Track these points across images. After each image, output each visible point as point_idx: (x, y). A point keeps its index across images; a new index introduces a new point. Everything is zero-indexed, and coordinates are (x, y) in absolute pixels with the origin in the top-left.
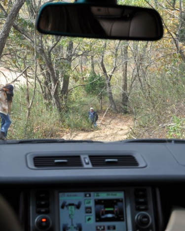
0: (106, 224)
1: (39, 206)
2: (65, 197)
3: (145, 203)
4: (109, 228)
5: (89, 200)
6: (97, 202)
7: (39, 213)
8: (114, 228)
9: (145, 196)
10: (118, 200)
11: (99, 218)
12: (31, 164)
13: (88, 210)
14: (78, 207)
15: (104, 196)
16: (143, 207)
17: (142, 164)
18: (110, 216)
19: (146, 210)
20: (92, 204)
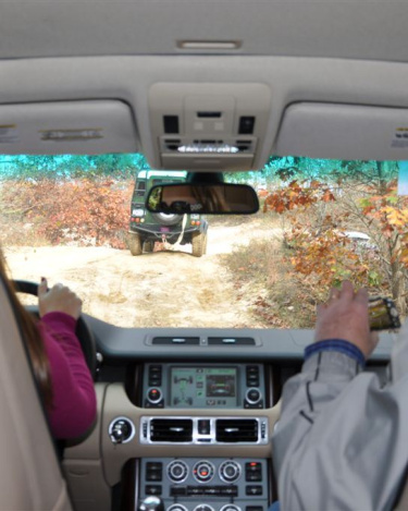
0: (217, 399)
1: (151, 379)
2: (178, 373)
3: (257, 380)
4: (219, 403)
5: (202, 375)
6: (210, 378)
7: (151, 385)
8: (224, 403)
9: (257, 373)
10: (230, 378)
11: (211, 393)
12: (149, 341)
13: (199, 385)
14: (191, 381)
15: (215, 372)
16: (253, 383)
17: (258, 343)
18: (221, 391)
19: (257, 386)
20: (204, 380)
